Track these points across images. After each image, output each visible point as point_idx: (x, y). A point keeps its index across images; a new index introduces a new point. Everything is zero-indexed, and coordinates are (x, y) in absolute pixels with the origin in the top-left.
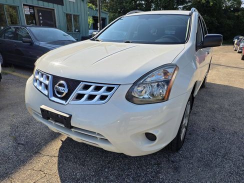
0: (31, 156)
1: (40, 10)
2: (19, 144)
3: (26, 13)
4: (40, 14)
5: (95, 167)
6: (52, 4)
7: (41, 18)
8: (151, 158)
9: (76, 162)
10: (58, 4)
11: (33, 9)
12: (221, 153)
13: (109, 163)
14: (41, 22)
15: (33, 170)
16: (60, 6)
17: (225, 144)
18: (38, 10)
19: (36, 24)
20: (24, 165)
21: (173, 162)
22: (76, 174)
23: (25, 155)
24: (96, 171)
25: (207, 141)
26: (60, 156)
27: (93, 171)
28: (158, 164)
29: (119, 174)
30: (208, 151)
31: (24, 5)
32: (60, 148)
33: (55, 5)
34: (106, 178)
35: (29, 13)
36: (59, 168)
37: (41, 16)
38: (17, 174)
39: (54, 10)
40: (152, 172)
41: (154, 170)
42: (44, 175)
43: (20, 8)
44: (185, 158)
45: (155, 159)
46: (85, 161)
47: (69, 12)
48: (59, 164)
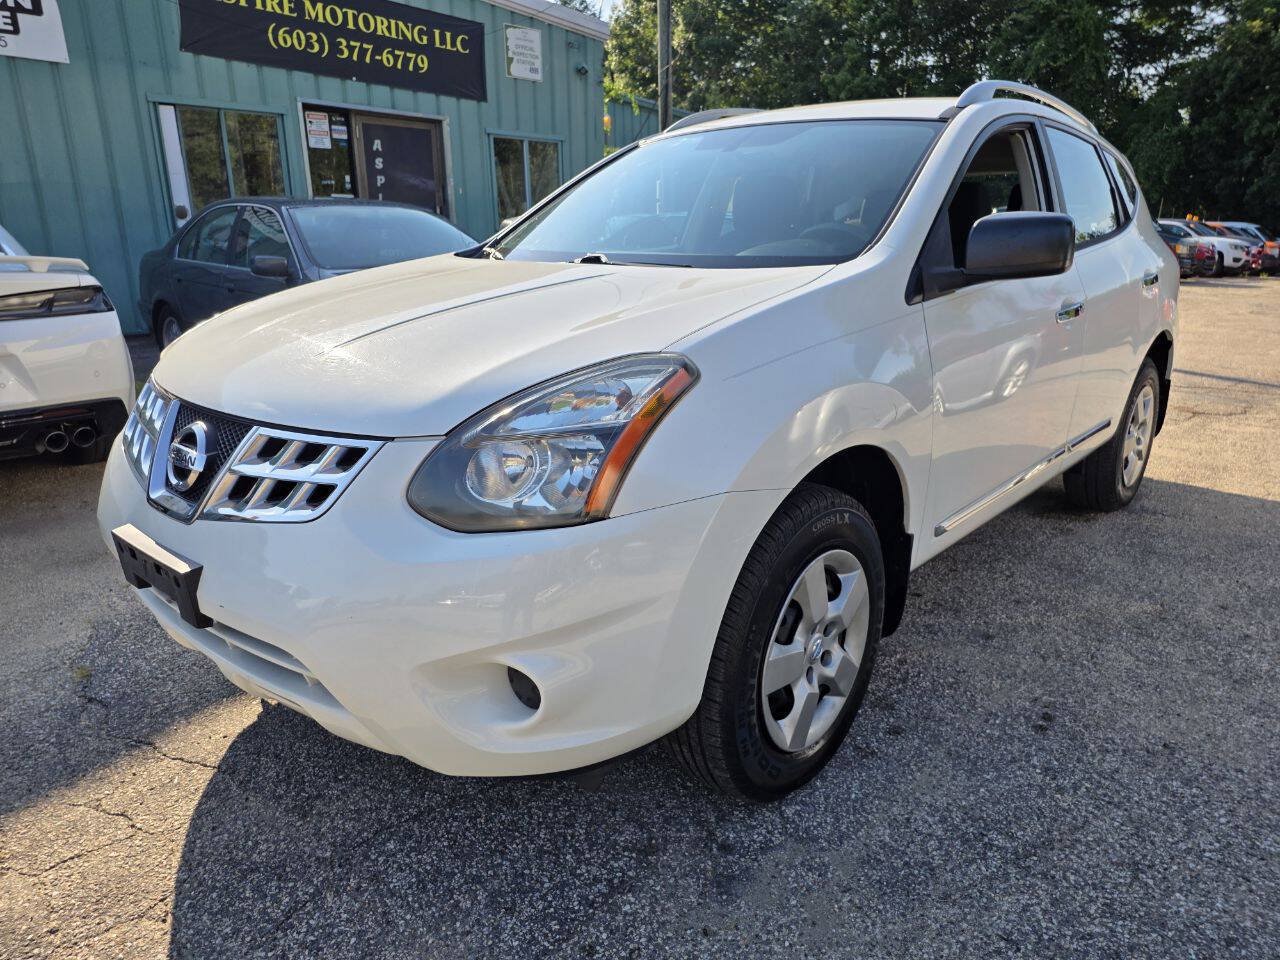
0: (114, 753)
1: (377, 125)
2: (90, 700)
3: (313, 145)
4: (377, 145)
5: (349, 826)
6: (431, 97)
7: (379, 163)
8: (628, 820)
9: (280, 797)
10: (460, 94)
11: (347, 123)
12: (1012, 837)
13: (415, 818)
14: (381, 180)
15: (97, 808)
16: (468, 105)
17: (1065, 801)
18: (366, 128)
19: (354, 191)
20: (70, 785)
21: (726, 848)
22: (257, 843)
23: (94, 744)
24: (343, 844)
25: (971, 774)
26: (228, 767)
27: (333, 844)
28: (646, 851)
29: (438, 871)
30: (943, 820)
31: (307, 107)
32: (241, 735)
33: (448, 102)
34: (375, 878)
35: (327, 145)
36: (199, 814)
37: (377, 154)
38: (26, 817)
39: (439, 123)
40: (596, 880)
41: (611, 870)
42: (131, 831)
43: (288, 121)
44: (800, 840)
45: (642, 827)
46: (319, 796)
47: (507, 132)
48: (207, 796)
